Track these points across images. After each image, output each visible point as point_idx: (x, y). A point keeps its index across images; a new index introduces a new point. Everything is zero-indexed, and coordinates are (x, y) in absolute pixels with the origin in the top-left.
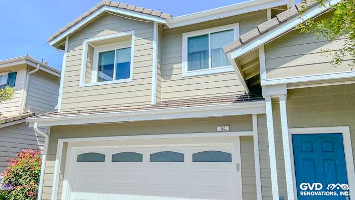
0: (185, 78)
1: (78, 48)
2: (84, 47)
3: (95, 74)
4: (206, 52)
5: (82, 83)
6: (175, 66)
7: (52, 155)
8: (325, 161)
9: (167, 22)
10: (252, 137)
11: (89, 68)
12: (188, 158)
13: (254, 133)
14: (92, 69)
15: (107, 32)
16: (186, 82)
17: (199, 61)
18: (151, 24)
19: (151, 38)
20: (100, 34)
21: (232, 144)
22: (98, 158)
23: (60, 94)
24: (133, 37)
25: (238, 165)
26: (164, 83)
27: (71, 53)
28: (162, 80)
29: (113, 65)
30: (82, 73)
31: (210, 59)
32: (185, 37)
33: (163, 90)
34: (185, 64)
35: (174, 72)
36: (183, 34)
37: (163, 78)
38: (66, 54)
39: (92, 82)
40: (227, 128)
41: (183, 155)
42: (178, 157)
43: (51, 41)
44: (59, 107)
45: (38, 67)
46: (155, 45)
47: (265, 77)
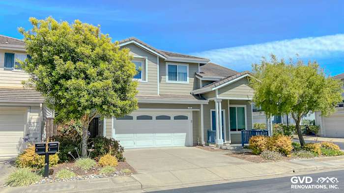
4: (175, 73)
6: (162, 77)
12: (172, 118)
16: (168, 85)
18: (156, 56)
19: (156, 63)
21: (189, 113)
24: (147, 60)
28: (160, 83)
31: (178, 77)
32: (167, 64)
34: (167, 77)
35: (162, 80)
40: (191, 108)
41: (170, 117)
42: (168, 118)
46: (158, 66)
47: (218, 96)
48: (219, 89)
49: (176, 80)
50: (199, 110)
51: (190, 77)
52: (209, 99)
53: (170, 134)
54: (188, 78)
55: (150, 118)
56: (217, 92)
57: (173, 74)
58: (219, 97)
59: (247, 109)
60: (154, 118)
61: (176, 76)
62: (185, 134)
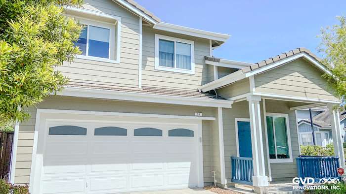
0: (157, 71)
9: (156, 24)
12: (165, 133)
16: (158, 74)
19: (137, 31)
24: (120, 23)
31: (175, 61)
32: (157, 37)
34: (157, 59)
36: (155, 34)
40: (201, 114)
41: (161, 131)
42: (158, 133)
46: (141, 36)
47: (254, 90)
48: (256, 76)
49: (173, 66)
50: (214, 119)
51: (196, 63)
52: (233, 99)
53: (160, 165)
54: (193, 65)
56: (252, 82)
57: (167, 56)
58: (258, 92)
59: (290, 121)
60: (130, 132)
61: (173, 59)
62: (189, 164)
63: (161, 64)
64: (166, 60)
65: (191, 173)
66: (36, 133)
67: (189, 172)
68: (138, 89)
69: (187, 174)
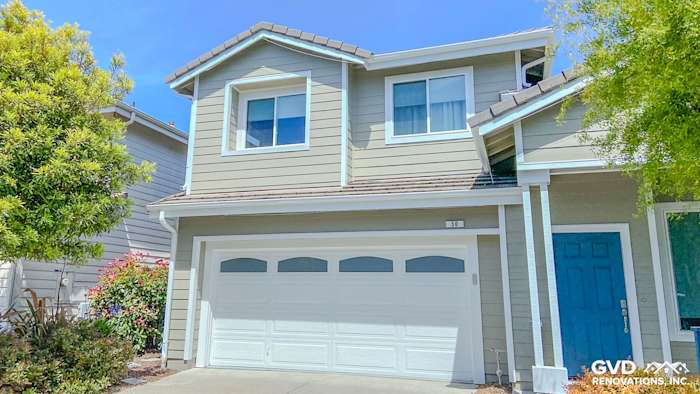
0: (389, 147)
1: (217, 94)
2: (227, 91)
3: (242, 134)
4: (421, 107)
5: (224, 150)
6: (373, 127)
7: (184, 262)
8: (597, 270)
9: (366, 63)
10: (496, 238)
11: (234, 125)
12: (399, 266)
13: (501, 231)
14: (236, 126)
15: (264, 69)
16: (390, 152)
17: (410, 122)
18: (338, 63)
19: (338, 85)
20: (253, 74)
21: (465, 247)
22: (256, 266)
23: (188, 165)
24: (309, 81)
25: (474, 276)
26: (358, 153)
27: (204, 102)
28: (353, 148)
29: (272, 121)
30: (225, 133)
31: (428, 119)
32: (389, 82)
33: (355, 163)
34: (390, 125)
35: (373, 136)
36: (386, 78)
37: (356, 146)
38: (195, 103)
39: (238, 149)
40: (461, 224)
41: (391, 262)
43: (172, 81)
44: (188, 186)
45: (133, 118)
46: (344, 94)
47: (521, 159)
49: (423, 131)
50: (492, 231)
55: (320, 266)
60: (333, 266)
62: (454, 331)
63: (397, 132)
64: (415, 122)
65: (458, 349)
66: (193, 270)
67: (454, 346)
68: (339, 189)
69: (450, 352)
